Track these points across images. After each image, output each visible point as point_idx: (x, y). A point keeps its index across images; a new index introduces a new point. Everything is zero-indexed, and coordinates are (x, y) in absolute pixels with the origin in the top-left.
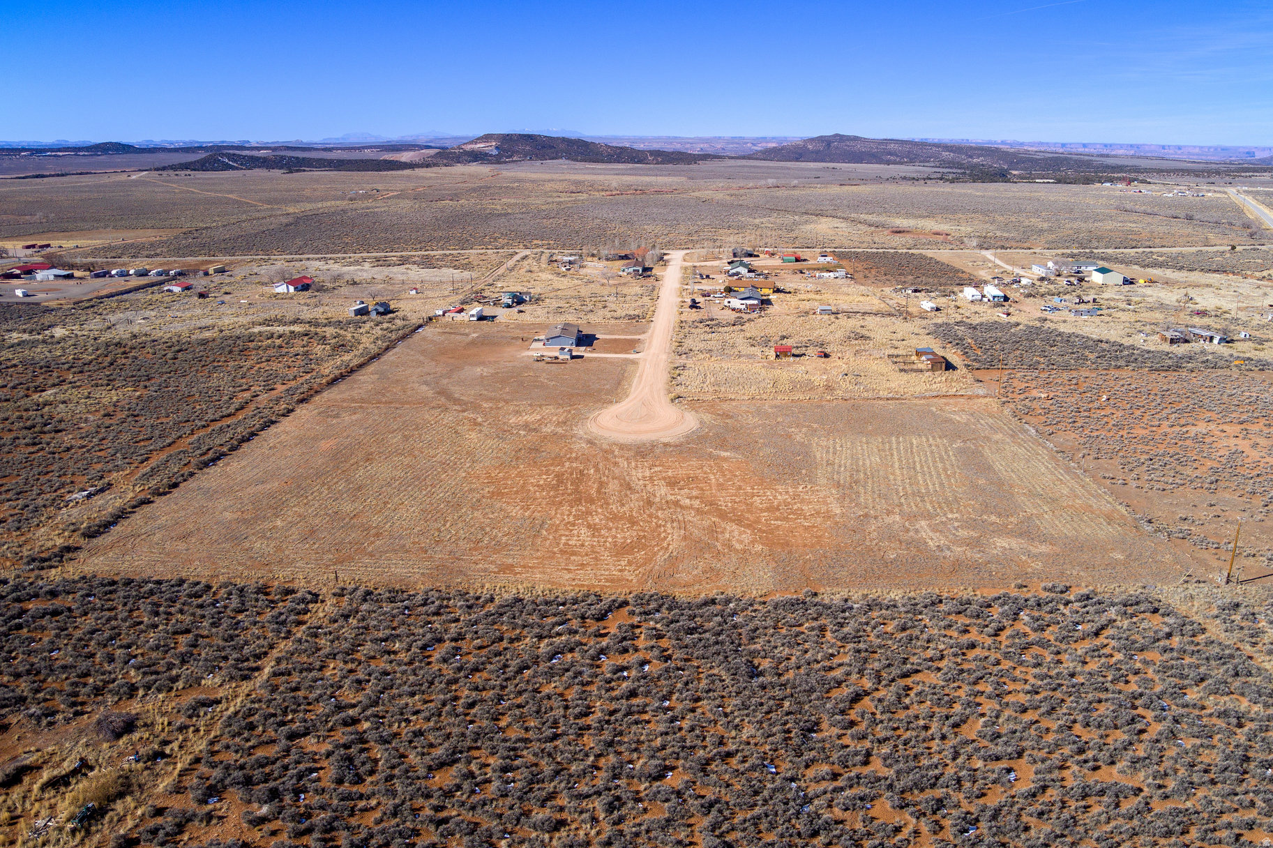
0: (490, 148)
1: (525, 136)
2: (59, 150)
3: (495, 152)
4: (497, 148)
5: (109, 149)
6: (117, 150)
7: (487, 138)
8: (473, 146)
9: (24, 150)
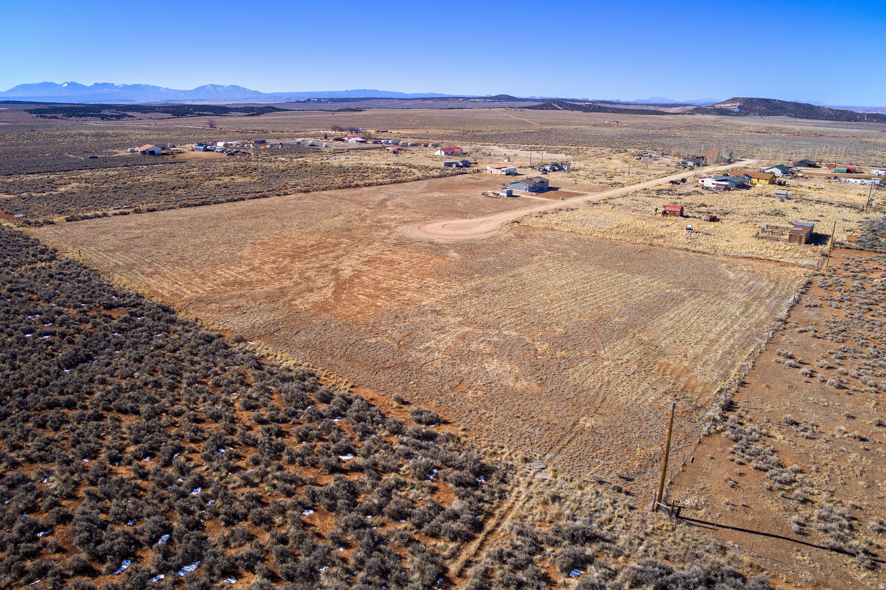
0: (735, 107)
1: (763, 99)
2: (477, 98)
3: (737, 110)
4: (739, 107)
5: (502, 98)
6: (506, 99)
7: (734, 100)
8: (722, 105)
9: (461, 98)
